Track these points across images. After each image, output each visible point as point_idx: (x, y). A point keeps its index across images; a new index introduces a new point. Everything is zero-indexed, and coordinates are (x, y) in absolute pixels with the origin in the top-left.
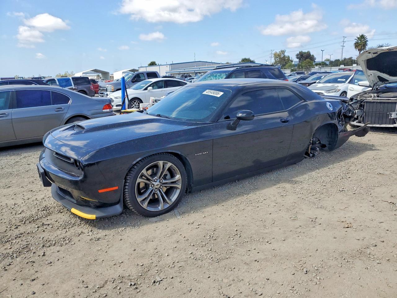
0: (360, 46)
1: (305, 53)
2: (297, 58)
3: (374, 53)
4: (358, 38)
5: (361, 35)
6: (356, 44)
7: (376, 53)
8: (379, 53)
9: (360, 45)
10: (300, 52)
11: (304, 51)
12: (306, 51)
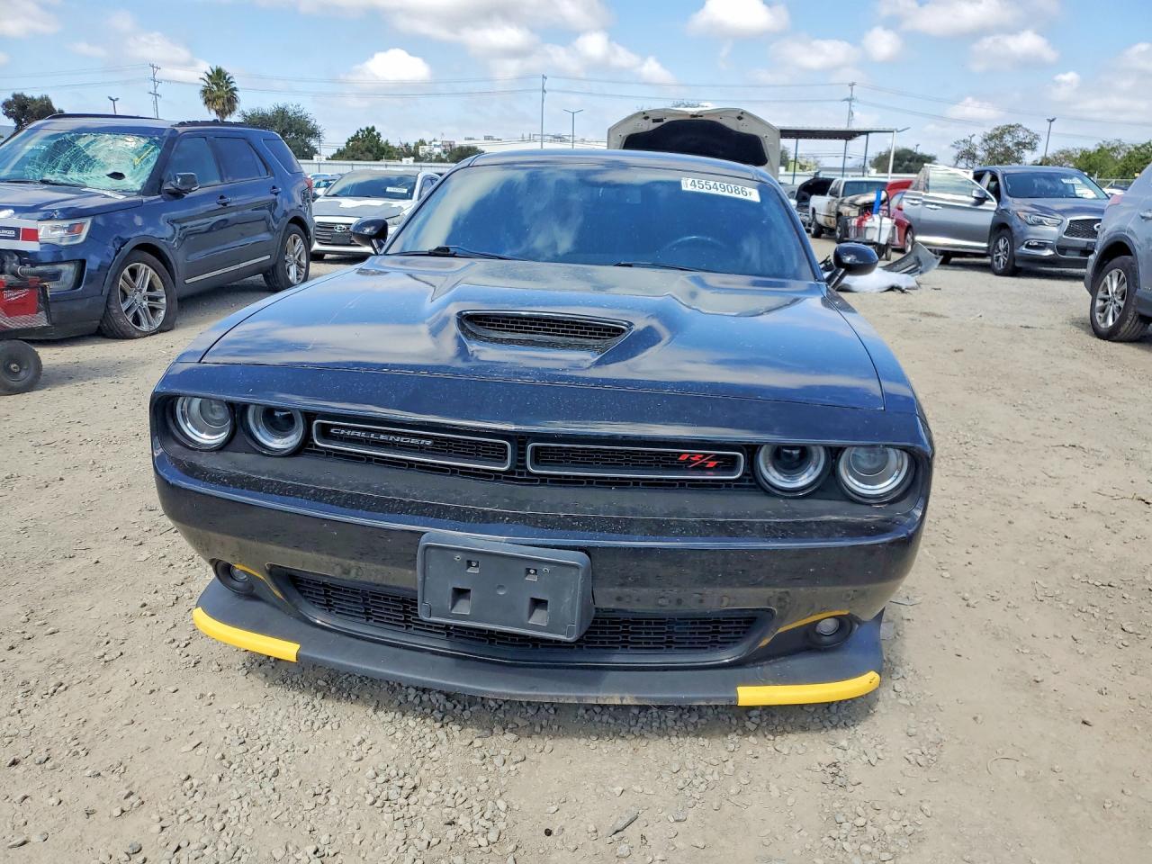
0: (220, 101)
1: (33, 100)
2: (8, 114)
3: (654, 121)
4: (210, 76)
5: (214, 69)
6: (208, 95)
7: (661, 120)
8: (665, 121)
9: (219, 97)
10: (15, 96)
11: (28, 94)
12: (37, 95)
